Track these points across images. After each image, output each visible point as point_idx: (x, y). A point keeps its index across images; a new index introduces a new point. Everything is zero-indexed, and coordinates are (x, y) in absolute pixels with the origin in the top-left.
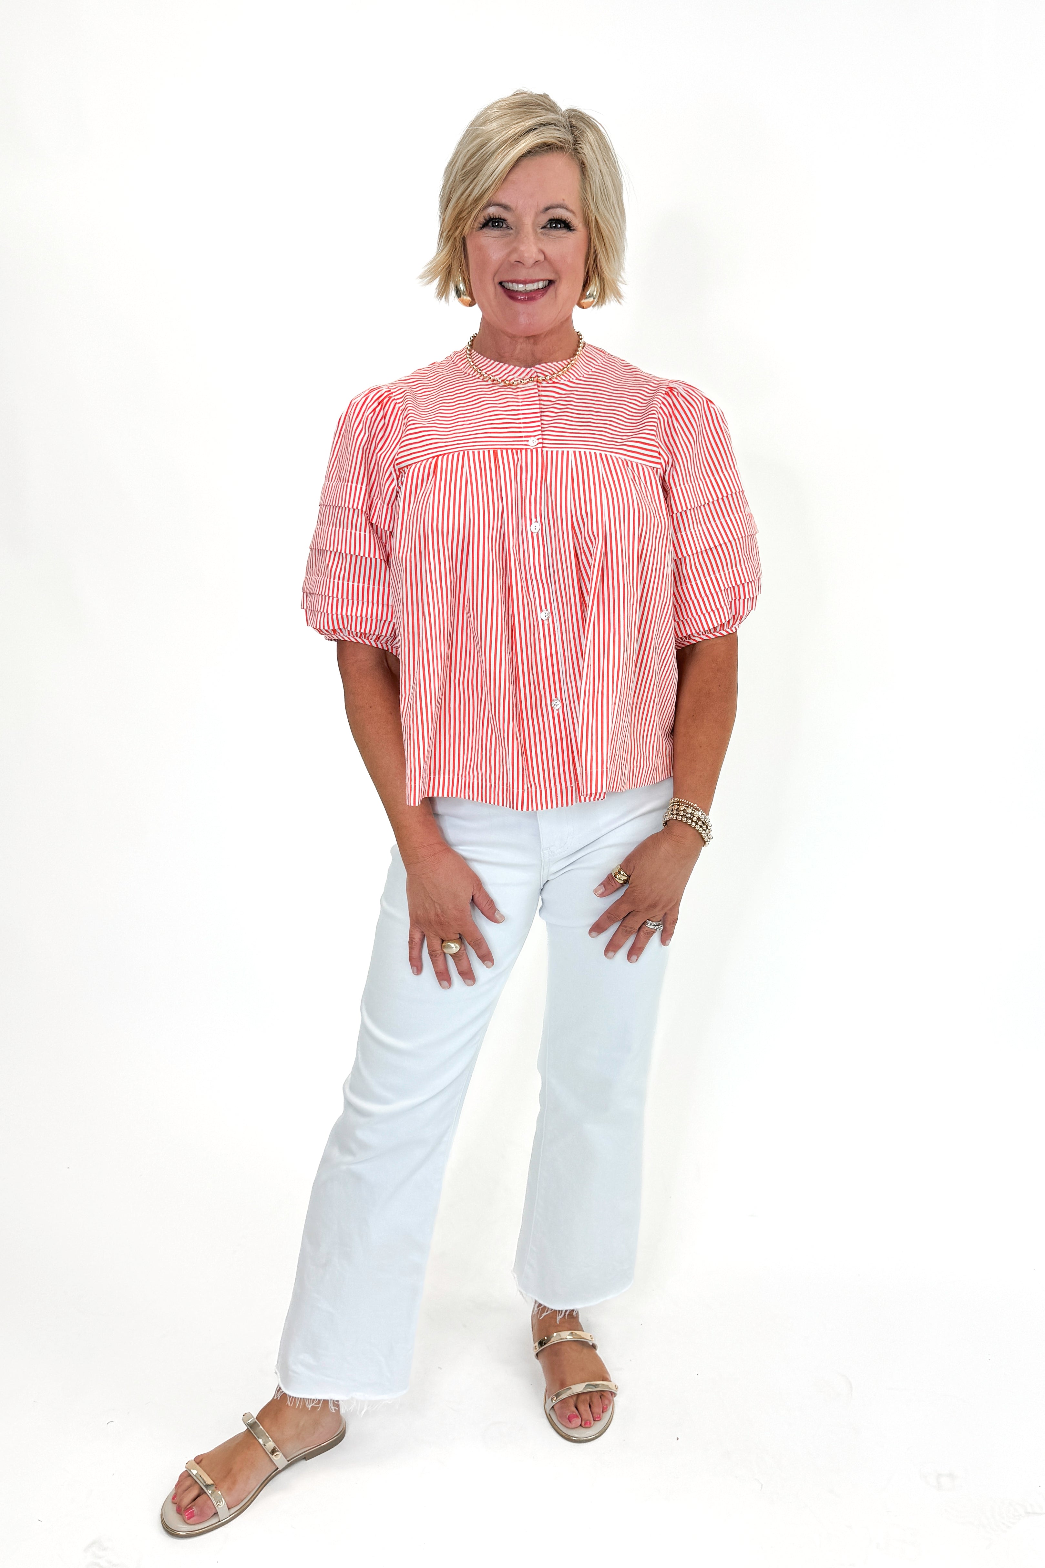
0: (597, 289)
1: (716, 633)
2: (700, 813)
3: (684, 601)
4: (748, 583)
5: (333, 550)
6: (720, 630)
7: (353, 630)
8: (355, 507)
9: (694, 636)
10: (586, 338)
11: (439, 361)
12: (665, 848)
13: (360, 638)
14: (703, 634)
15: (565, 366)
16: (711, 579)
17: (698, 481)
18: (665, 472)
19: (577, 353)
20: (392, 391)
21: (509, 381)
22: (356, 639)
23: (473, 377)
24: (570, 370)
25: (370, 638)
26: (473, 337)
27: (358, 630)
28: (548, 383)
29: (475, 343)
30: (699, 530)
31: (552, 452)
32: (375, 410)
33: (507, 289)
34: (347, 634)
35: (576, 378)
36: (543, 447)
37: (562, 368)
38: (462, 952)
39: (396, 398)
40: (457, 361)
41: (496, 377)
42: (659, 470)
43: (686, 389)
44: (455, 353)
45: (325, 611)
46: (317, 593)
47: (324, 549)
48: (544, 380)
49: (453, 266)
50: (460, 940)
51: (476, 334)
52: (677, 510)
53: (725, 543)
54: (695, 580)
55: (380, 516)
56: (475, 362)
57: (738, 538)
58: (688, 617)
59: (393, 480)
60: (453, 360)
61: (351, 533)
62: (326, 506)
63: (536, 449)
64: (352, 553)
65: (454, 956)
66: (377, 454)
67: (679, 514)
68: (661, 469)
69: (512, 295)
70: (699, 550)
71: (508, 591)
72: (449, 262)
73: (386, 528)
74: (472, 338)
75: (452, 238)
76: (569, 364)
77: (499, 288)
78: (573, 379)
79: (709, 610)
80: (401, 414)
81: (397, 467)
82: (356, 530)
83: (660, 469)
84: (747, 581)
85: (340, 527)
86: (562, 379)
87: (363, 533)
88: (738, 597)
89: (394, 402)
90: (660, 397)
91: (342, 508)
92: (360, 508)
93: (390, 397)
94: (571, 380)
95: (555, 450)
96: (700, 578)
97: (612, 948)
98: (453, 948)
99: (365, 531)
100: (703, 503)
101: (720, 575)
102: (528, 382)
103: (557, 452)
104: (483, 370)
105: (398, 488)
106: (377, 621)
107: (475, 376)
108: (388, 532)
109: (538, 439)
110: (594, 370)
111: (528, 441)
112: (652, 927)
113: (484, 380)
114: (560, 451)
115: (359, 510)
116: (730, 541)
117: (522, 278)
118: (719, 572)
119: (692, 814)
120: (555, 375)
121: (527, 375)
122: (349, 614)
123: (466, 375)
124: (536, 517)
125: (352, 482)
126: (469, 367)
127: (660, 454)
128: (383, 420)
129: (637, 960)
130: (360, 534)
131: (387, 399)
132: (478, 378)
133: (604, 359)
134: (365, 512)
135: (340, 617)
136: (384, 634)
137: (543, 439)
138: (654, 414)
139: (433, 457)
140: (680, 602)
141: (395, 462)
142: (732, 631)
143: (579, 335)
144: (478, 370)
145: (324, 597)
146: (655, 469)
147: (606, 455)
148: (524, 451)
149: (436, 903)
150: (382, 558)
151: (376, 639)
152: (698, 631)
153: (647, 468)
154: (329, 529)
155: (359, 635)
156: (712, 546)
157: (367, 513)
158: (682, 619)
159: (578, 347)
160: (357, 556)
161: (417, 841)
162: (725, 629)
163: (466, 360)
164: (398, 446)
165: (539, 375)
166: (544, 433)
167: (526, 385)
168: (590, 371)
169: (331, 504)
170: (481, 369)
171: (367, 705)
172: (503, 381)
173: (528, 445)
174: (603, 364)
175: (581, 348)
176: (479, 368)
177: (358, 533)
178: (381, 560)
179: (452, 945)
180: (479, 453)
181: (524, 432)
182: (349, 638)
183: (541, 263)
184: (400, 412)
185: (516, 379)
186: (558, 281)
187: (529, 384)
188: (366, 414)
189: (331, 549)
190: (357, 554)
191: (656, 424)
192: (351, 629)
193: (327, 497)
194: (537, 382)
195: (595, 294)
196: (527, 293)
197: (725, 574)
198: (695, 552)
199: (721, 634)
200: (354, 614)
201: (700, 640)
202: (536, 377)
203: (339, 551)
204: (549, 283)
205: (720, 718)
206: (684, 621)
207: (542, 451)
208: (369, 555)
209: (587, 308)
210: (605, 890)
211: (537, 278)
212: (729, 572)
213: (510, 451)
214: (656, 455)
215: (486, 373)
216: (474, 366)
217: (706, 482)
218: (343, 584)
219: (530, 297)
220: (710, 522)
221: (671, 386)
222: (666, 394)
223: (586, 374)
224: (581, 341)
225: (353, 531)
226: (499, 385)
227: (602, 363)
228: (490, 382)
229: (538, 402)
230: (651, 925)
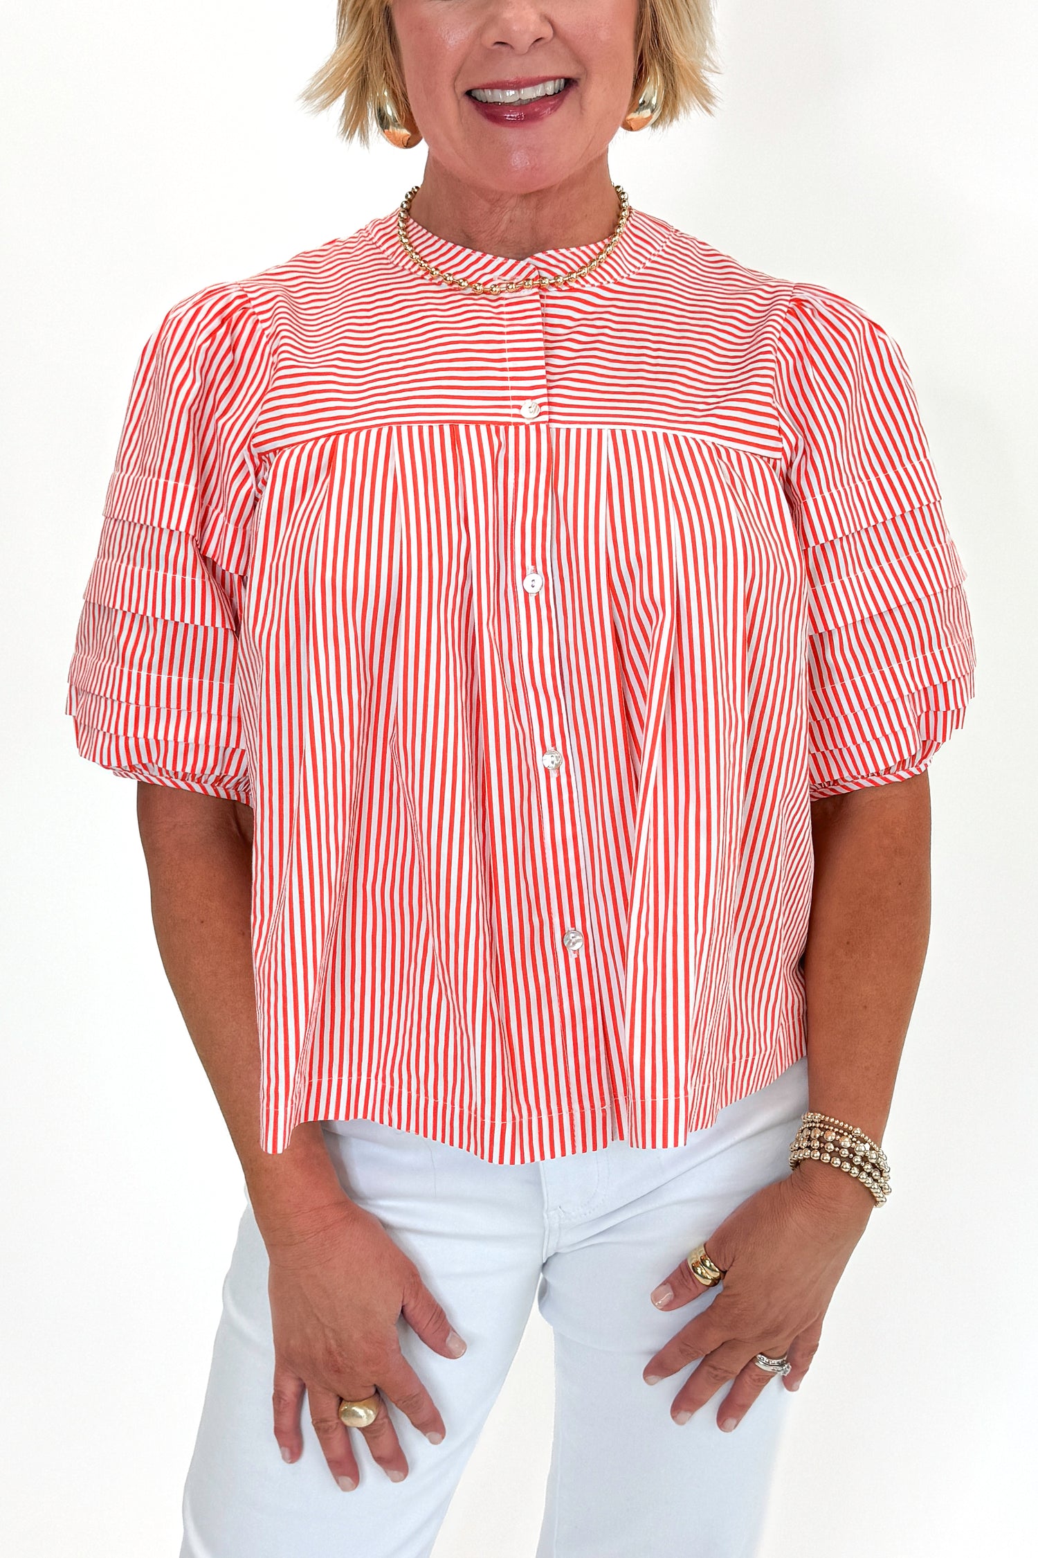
0: (659, 92)
1: (888, 777)
2: (867, 1146)
3: (829, 715)
4: (954, 681)
5: (129, 610)
6: (898, 770)
7: (169, 767)
8: (173, 527)
9: (845, 781)
10: (634, 200)
11: (344, 237)
12: (798, 1221)
13: (183, 779)
14: (863, 777)
15: (594, 257)
16: (882, 674)
17: (854, 482)
18: (789, 465)
19: (618, 231)
20: (250, 296)
21: (485, 284)
22: (174, 783)
23: (411, 274)
24: (604, 266)
25: (203, 781)
26: (410, 193)
27: (179, 768)
28: (559, 290)
29: (414, 206)
30: (857, 577)
31: (568, 431)
32: (213, 334)
33: (481, 101)
34: (157, 774)
35: (615, 280)
36: (550, 421)
37: (587, 260)
38: (381, 1422)
39: (257, 310)
40: (379, 239)
41: (458, 277)
42: (778, 462)
43: (828, 302)
44: (376, 223)
45: (112, 730)
46: (96, 693)
47: (111, 606)
48: (552, 285)
49: (370, 70)
50: (376, 1397)
51: (417, 187)
52: (817, 542)
53: (909, 604)
54: (851, 676)
55: (221, 543)
56: (415, 244)
57: (935, 594)
58: (836, 746)
59: (248, 475)
60: (370, 237)
61: (165, 577)
62: (116, 520)
63: (537, 425)
64: (168, 617)
65: (363, 1430)
66: (217, 421)
67: (818, 548)
68: (783, 460)
69: (493, 113)
70: (858, 618)
71: (475, 707)
72: (360, 62)
73: (232, 570)
74: (409, 196)
75: (364, 14)
76: (602, 252)
77: (466, 104)
78: (609, 282)
79: (879, 734)
80: (267, 343)
81: (255, 451)
82: (175, 572)
83: (780, 459)
84: (953, 677)
85: (142, 566)
86: (587, 282)
87: (188, 579)
88: (933, 708)
89: (253, 318)
90: (778, 319)
91: (148, 527)
92: (182, 528)
93: (246, 309)
94: (605, 284)
95: (574, 428)
96: (861, 673)
97: (684, 1403)
98: (361, 1417)
99: (194, 575)
100: (865, 525)
101: (901, 667)
102: (522, 288)
103: (579, 431)
104: (430, 261)
105: (257, 493)
106: (217, 748)
107: (415, 272)
108: (236, 577)
109: (541, 405)
110: (648, 264)
111: (519, 407)
112: (769, 1369)
113: (433, 281)
114: (584, 428)
115: (180, 533)
116: (919, 600)
117: (511, 78)
118: (898, 660)
119: (851, 1150)
120: (574, 275)
121: (519, 274)
122: (161, 736)
123: (397, 269)
124: (534, 563)
125: (167, 477)
126: (404, 254)
127: (780, 430)
128: (230, 355)
129: (736, 1426)
130: (183, 581)
131: (238, 313)
132: (422, 278)
133: (667, 240)
134: (193, 537)
135: (142, 742)
136: (232, 772)
137: (550, 404)
138: (769, 352)
139: (329, 436)
140: (819, 717)
141: (251, 441)
142: (919, 770)
143: (619, 192)
144: (422, 262)
145: (109, 702)
146: (772, 461)
147: (676, 437)
148: (512, 429)
149: (327, 1327)
150: (228, 626)
151: (215, 781)
152: (855, 773)
153: (756, 459)
154: (120, 566)
155: (180, 775)
156: (883, 608)
157: (196, 538)
158: (822, 748)
159: (619, 217)
160: (176, 624)
161: (289, 1201)
162: (906, 768)
163: (397, 239)
164: (258, 410)
165: (544, 274)
166: (554, 391)
167: (518, 294)
168: (641, 266)
169: (125, 518)
170: (427, 259)
171: (195, 918)
172: (470, 284)
173: (520, 416)
174: (666, 253)
175: (624, 220)
176: (422, 259)
177: (179, 577)
178: (226, 630)
179: (361, 1412)
180: (421, 430)
181: (513, 388)
182: (160, 781)
183: (546, 43)
184: (264, 340)
185: (497, 282)
186: (583, 77)
187: (525, 292)
188: (197, 342)
189: (125, 608)
190: (177, 618)
191: (772, 373)
192: (165, 765)
193: (117, 502)
194: (539, 288)
195: (654, 102)
196: (521, 105)
197: (909, 664)
198: (850, 621)
199: (899, 777)
200: (171, 737)
201: (856, 788)
202: (536, 278)
203: (141, 612)
204: (565, 84)
205: (901, 949)
206: (828, 754)
207: (548, 428)
208: (203, 622)
209: (638, 130)
210: (675, 1296)
211: (543, 74)
212: (917, 661)
213: (483, 428)
214: (775, 433)
215: (437, 269)
216: (414, 254)
217: (870, 484)
218: (149, 678)
219: (529, 113)
220: (878, 562)
221: (798, 296)
222: (788, 312)
223: (634, 272)
224: (624, 204)
225: (170, 575)
226: (462, 292)
227: (663, 250)
228: (445, 286)
229: (540, 327)
230: (767, 1364)
